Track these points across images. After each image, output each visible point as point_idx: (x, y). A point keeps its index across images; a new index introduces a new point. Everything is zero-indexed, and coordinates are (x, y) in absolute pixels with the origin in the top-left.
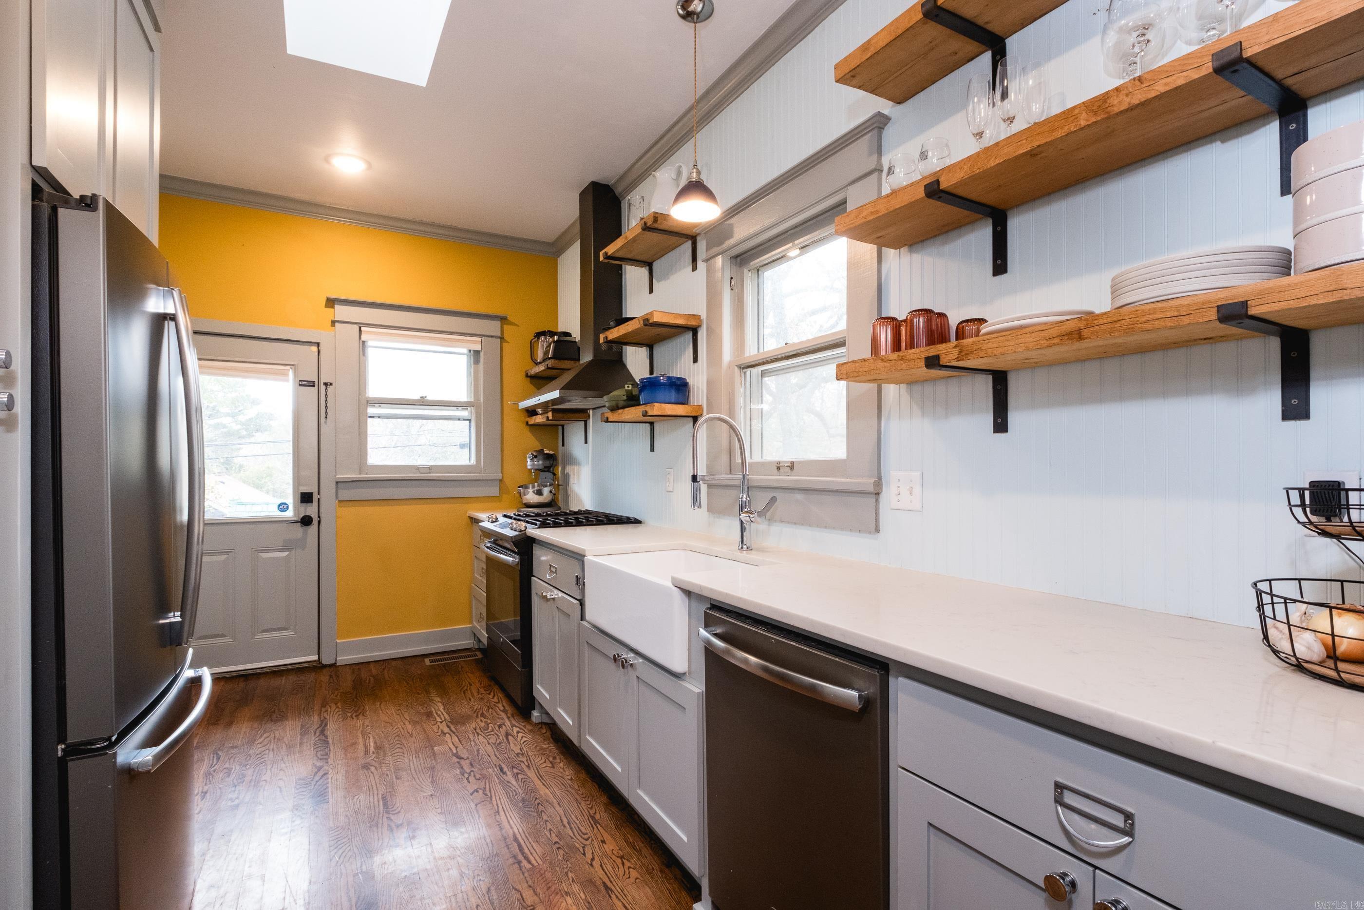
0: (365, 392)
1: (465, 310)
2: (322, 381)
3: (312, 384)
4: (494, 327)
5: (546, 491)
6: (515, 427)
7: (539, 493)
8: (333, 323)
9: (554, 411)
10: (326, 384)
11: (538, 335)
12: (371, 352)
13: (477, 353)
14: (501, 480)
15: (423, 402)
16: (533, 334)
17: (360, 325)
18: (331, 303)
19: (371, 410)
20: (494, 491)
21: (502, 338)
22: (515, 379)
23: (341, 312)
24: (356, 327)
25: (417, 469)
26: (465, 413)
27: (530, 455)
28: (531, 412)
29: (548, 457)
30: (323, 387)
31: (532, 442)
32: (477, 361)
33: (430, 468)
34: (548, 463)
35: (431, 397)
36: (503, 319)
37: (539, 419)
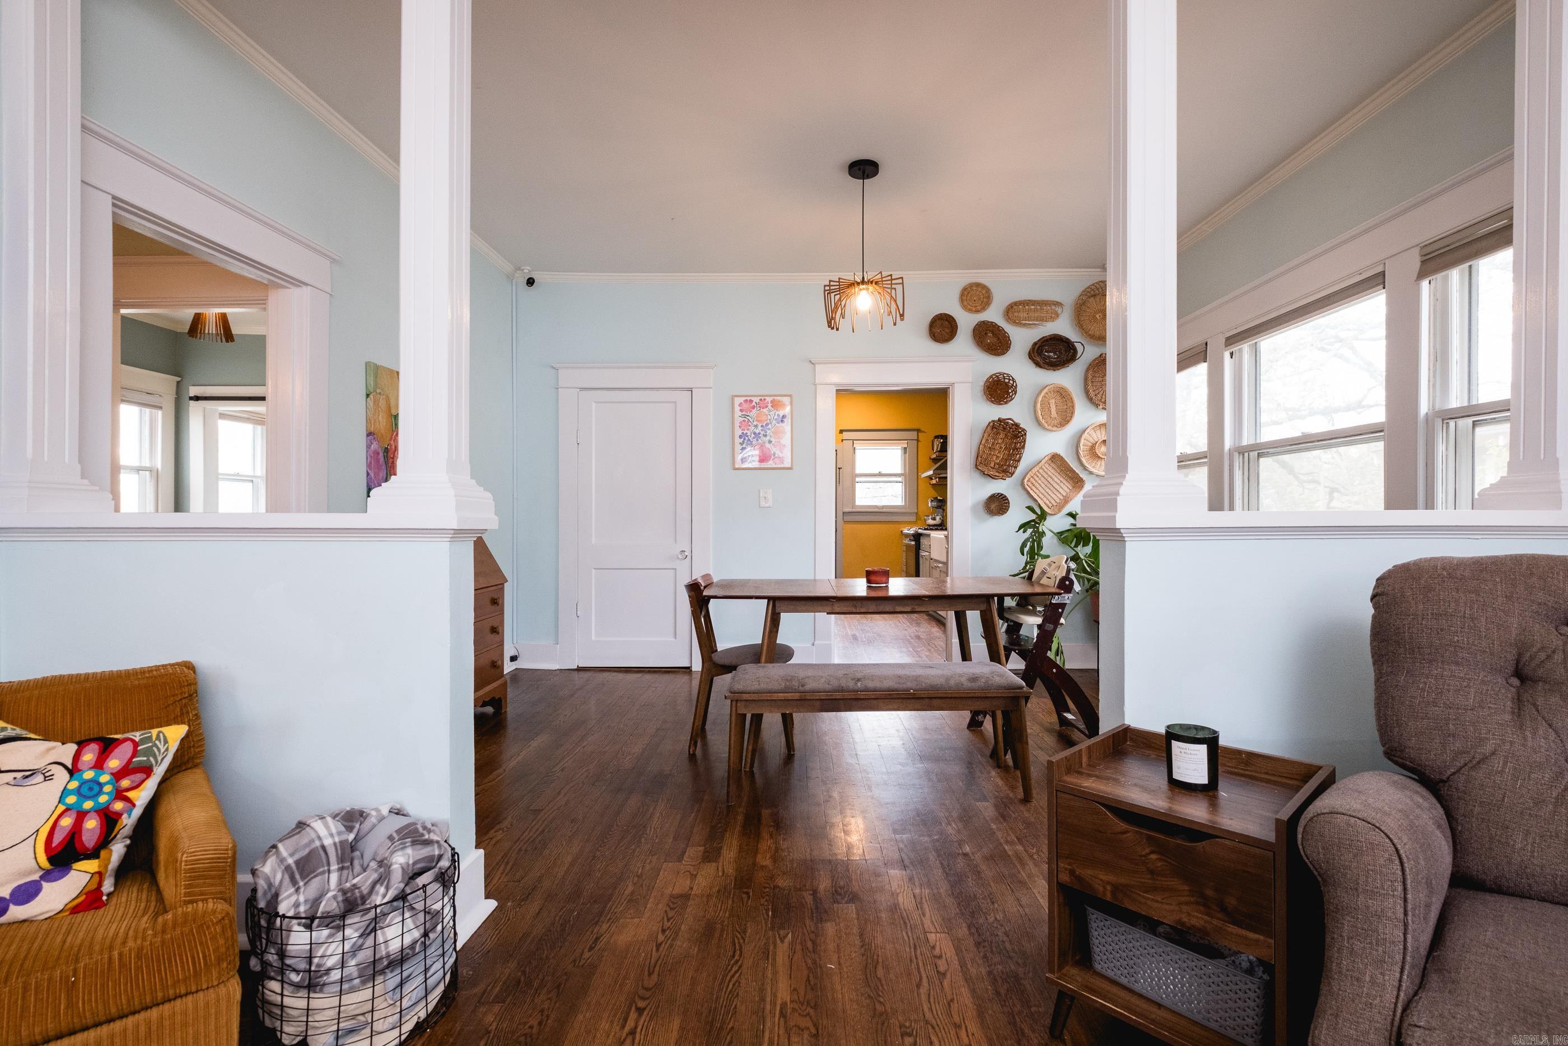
0: (855, 471)
1: (899, 428)
4: (913, 435)
5: (938, 518)
6: (923, 486)
7: (934, 519)
8: (842, 440)
9: (939, 478)
10: (839, 468)
11: (936, 437)
12: (857, 451)
13: (905, 449)
14: (917, 513)
15: (880, 475)
16: (933, 436)
17: (853, 440)
18: (841, 431)
19: (857, 479)
20: (913, 518)
21: (918, 440)
22: (924, 460)
23: (846, 435)
25: (876, 507)
26: (900, 479)
27: (929, 500)
28: (930, 478)
29: (940, 501)
31: (933, 493)
32: (905, 453)
33: (883, 507)
34: (939, 504)
35: (883, 472)
36: (918, 431)
37: (934, 482)
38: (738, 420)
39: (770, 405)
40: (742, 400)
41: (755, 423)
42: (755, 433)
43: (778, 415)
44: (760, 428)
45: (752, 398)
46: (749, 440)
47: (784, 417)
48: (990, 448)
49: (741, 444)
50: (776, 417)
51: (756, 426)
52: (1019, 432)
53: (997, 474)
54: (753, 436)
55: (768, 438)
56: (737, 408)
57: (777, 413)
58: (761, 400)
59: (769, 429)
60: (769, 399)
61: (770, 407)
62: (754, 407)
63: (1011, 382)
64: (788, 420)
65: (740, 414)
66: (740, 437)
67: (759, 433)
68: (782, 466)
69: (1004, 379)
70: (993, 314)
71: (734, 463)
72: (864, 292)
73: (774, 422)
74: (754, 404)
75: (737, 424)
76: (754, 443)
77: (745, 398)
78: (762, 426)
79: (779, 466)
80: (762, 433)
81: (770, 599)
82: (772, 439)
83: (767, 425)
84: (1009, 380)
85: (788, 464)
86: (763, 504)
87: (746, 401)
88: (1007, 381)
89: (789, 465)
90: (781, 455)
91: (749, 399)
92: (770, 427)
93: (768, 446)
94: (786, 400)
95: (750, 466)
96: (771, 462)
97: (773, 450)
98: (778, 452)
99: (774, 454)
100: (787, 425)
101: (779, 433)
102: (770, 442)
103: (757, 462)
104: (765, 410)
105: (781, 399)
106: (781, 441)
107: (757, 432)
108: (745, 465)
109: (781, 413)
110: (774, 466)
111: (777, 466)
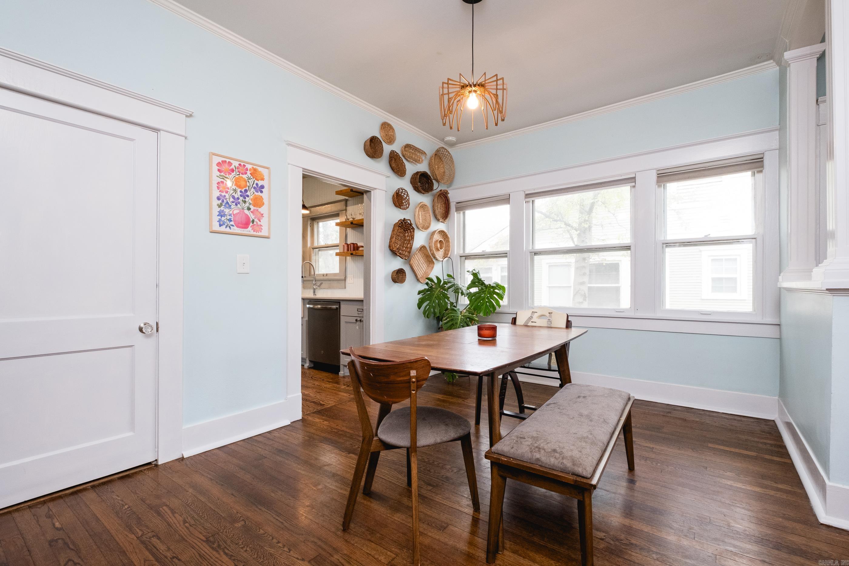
38: (215, 180)
39: (249, 172)
40: (220, 160)
41: (234, 187)
42: (233, 197)
43: (257, 184)
44: (239, 193)
45: (232, 161)
46: (227, 203)
47: (262, 187)
49: (220, 206)
50: (255, 185)
51: (235, 191)
52: (412, 229)
54: (232, 200)
55: (247, 205)
56: (215, 168)
57: (256, 182)
58: (240, 165)
59: (248, 196)
60: (248, 166)
61: (250, 175)
62: (233, 171)
63: (405, 196)
64: (265, 192)
65: (218, 173)
66: (218, 199)
67: (238, 198)
68: (259, 234)
69: (402, 193)
70: (397, 148)
71: (211, 225)
72: (473, 95)
73: (253, 190)
74: (233, 167)
75: (215, 184)
76: (232, 207)
77: (224, 159)
78: (241, 192)
79: (258, 234)
80: (241, 198)
82: (251, 207)
83: (246, 191)
84: (405, 194)
85: (264, 233)
86: (241, 270)
87: (224, 162)
88: (403, 194)
89: (266, 235)
90: (259, 223)
91: (227, 160)
92: (248, 193)
93: (246, 212)
94: (265, 172)
95: (228, 230)
96: (250, 228)
97: (252, 217)
98: (256, 220)
99: (253, 221)
100: (265, 195)
101: (258, 202)
102: (249, 209)
103: (235, 227)
104: (244, 176)
105: (260, 169)
106: (260, 210)
107: (236, 196)
108: (223, 229)
109: (260, 183)
110: (252, 233)
111: (255, 233)
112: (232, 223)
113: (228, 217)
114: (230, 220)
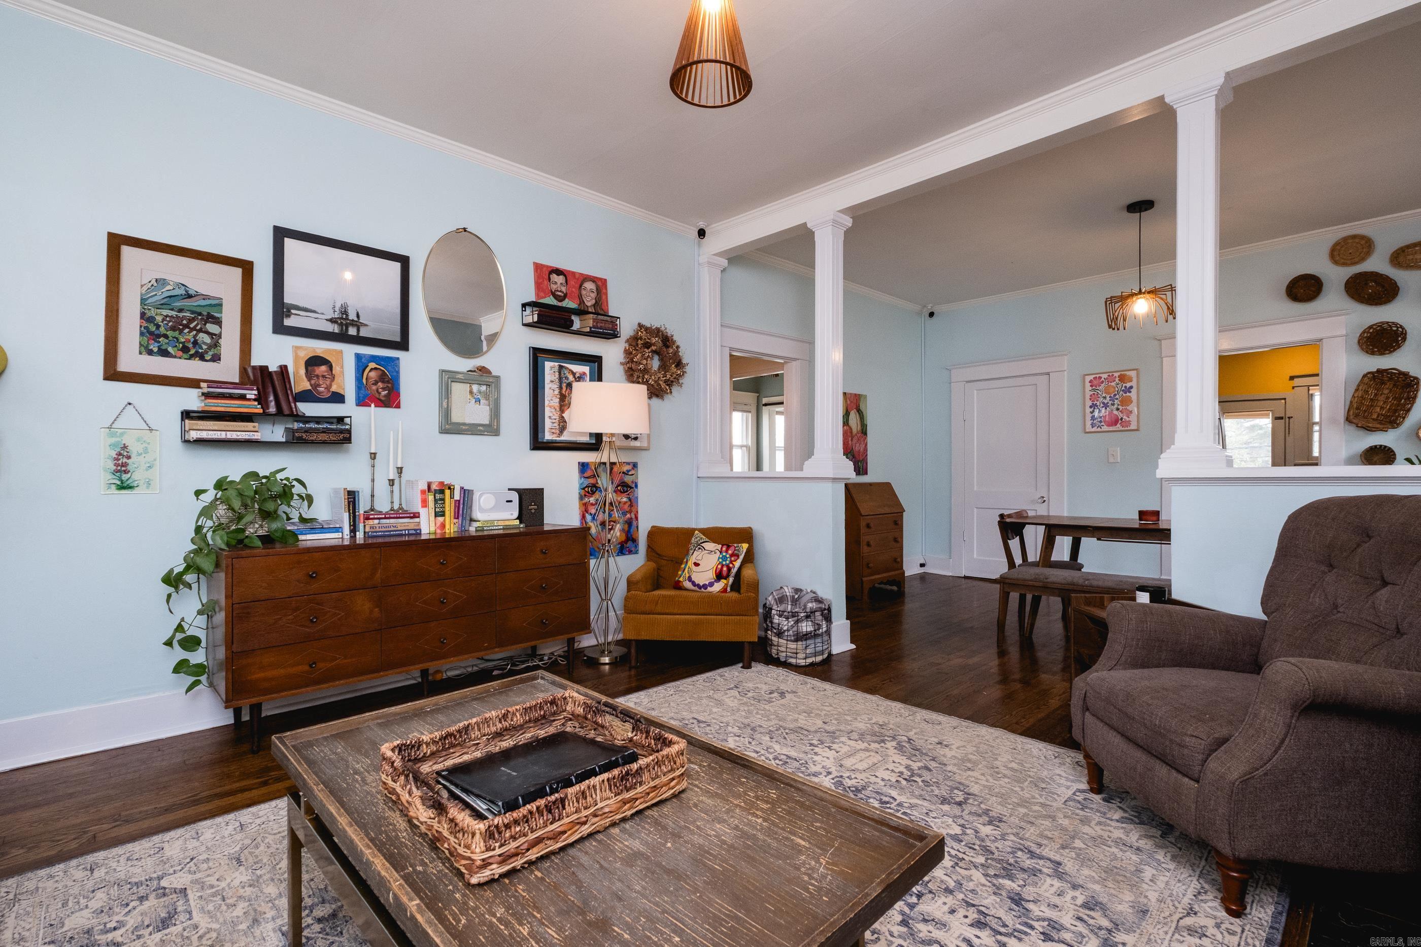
0: (1312, 419)
2: (1287, 416)
3: (1281, 418)
8: (1293, 388)
10: (1289, 418)
12: (1316, 398)
18: (1292, 378)
19: (1316, 428)
23: (1297, 382)
24: (1306, 388)
30: (1287, 419)
38: (1088, 393)
39: (1117, 379)
40: (1092, 377)
41: (1104, 395)
42: (1103, 403)
43: (1126, 387)
44: (1108, 399)
45: (1101, 375)
46: (1098, 409)
47: (1131, 387)
48: (1371, 400)
49: (1092, 413)
50: (1123, 388)
51: (1105, 398)
52: (1412, 381)
53: (1378, 426)
54: (1102, 405)
55: (1116, 406)
56: (1088, 385)
57: (1124, 385)
58: (1109, 376)
59: (1117, 399)
60: (1117, 375)
61: (1118, 381)
62: (1102, 382)
63: (1399, 330)
64: (1134, 391)
65: (1091, 388)
66: (1091, 407)
67: (1108, 403)
68: (1129, 428)
69: (1391, 327)
70: (1377, 263)
71: (1085, 428)
72: (1141, 300)
73: (1121, 392)
74: (1103, 379)
75: (1088, 397)
76: (1103, 411)
77: (1095, 376)
78: (1110, 397)
79: (1127, 428)
80: (1110, 402)
81: (1047, 526)
82: (1119, 407)
83: (1115, 395)
84: (1398, 328)
85: (1133, 427)
86: (1111, 460)
87: (1095, 378)
88: (1393, 329)
89: (1135, 428)
90: (1128, 419)
91: (1098, 376)
92: (1117, 397)
93: (1115, 412)
94: (1133, 374)
95: (1099, 429)
96: (1118, 425)
97: (1120, 415)
98: (1125, 417)
99: (1122, 419)
100: (1133, 394)
101: (1126, 402)
102: (1118, 409)
103: (1105, 427)
104: (1113, 384)
105: (1128, 373)
106: (1128, 408)
107: (1106, 402)
108: (1095, 429)
109: (1128, 385)
110: (1121, 428)
111: (1123, 429)
112: (1103, 424)
113: (1099, 420)
114: (1101, 422)
